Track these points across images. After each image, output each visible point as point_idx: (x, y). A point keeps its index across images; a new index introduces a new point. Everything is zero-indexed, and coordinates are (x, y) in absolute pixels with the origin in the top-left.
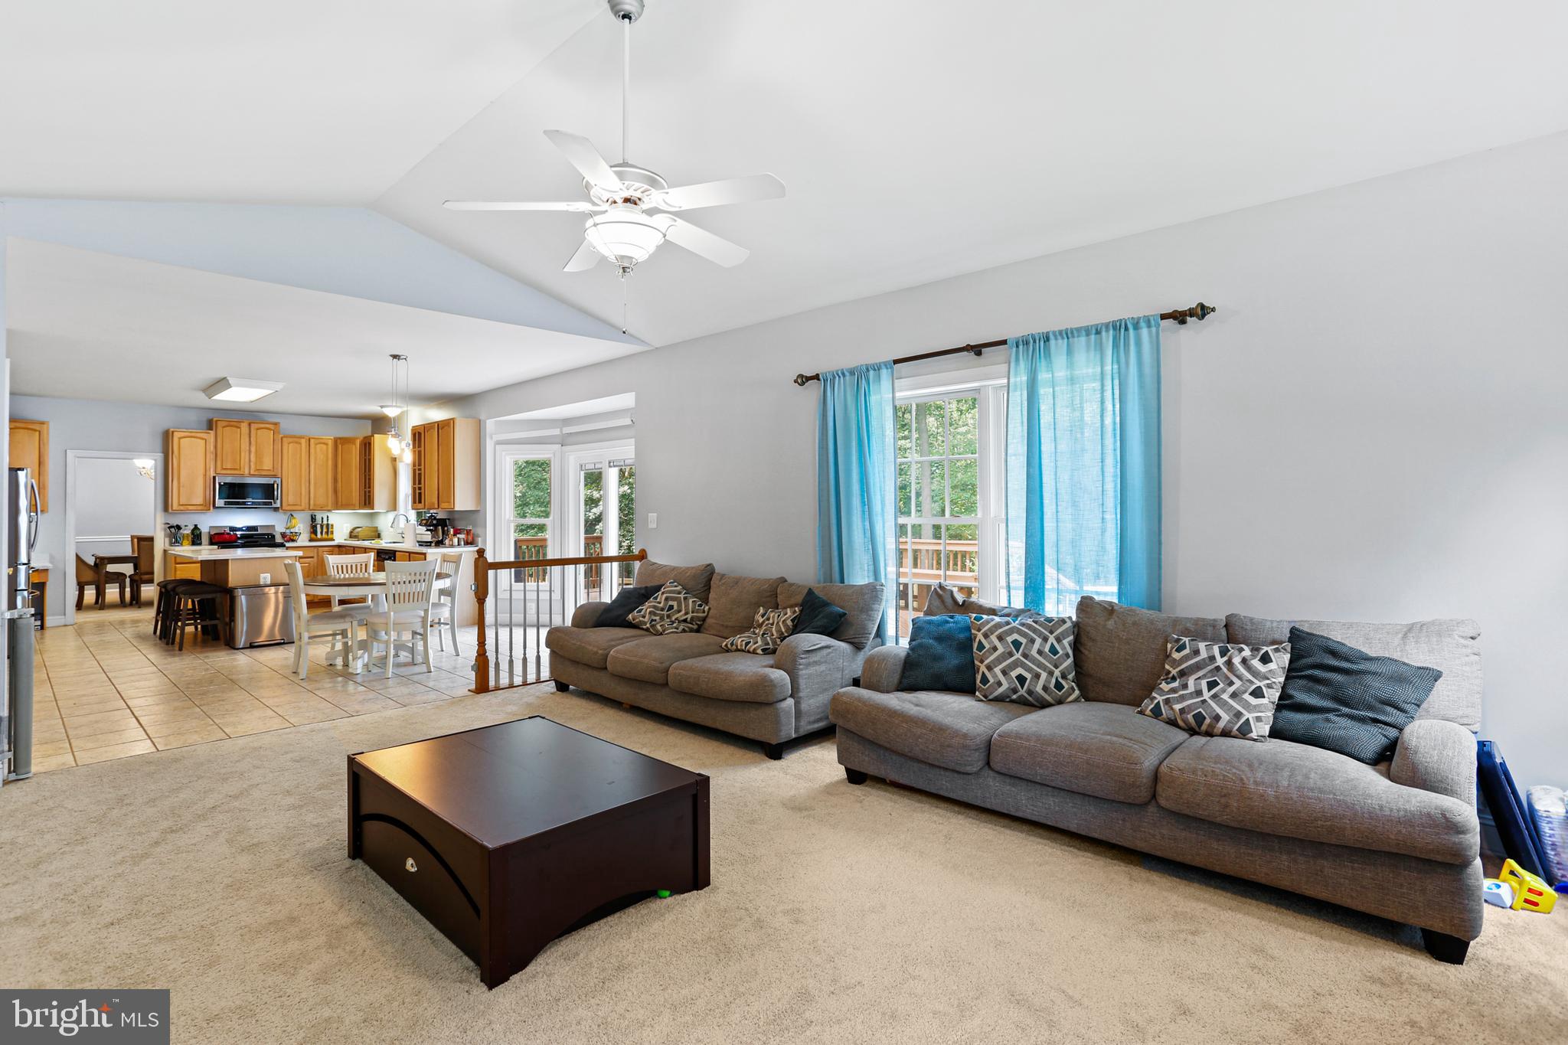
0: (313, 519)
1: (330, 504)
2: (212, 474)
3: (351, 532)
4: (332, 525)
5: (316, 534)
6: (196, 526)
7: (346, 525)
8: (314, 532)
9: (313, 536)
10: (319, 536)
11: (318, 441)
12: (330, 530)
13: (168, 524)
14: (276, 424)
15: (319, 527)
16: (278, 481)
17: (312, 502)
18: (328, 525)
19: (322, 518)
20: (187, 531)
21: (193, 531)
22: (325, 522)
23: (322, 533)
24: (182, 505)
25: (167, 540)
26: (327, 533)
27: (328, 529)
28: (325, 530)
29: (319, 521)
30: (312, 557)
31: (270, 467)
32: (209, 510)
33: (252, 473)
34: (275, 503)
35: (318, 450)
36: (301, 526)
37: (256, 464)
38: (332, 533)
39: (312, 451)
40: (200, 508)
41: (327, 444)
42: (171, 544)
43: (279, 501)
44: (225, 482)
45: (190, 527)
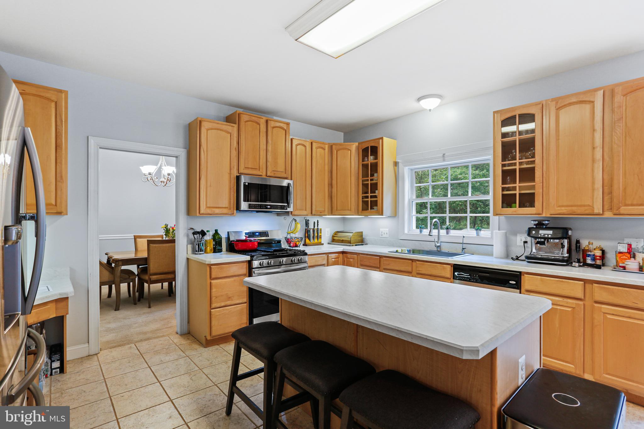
1: (326, 210)
2: (235, 174)
3: (333, 236)
5: (309, 238)
6: (216, 231)
10: (312, 241)
11: (320, 145)
13: (192, 229)
14: (288, 124)
19: (314, 223)
20: (209, 238)
21: (214, 236)
22: (316, 227)
23: (314, 237)
24: (210, 207)
25: (190, 247)
26: (317, 237)
28: (316, 234)
29: (311, 226)
31: (283, 170)
32: (233, 214)
33: (269, 174)
34: (289, 207)
38: (321, 237)
40: (225, 211)
41: (324, 149)
42: (194, 252)
43: (292, 205)
44: (248, 183)
45: (212, 232)
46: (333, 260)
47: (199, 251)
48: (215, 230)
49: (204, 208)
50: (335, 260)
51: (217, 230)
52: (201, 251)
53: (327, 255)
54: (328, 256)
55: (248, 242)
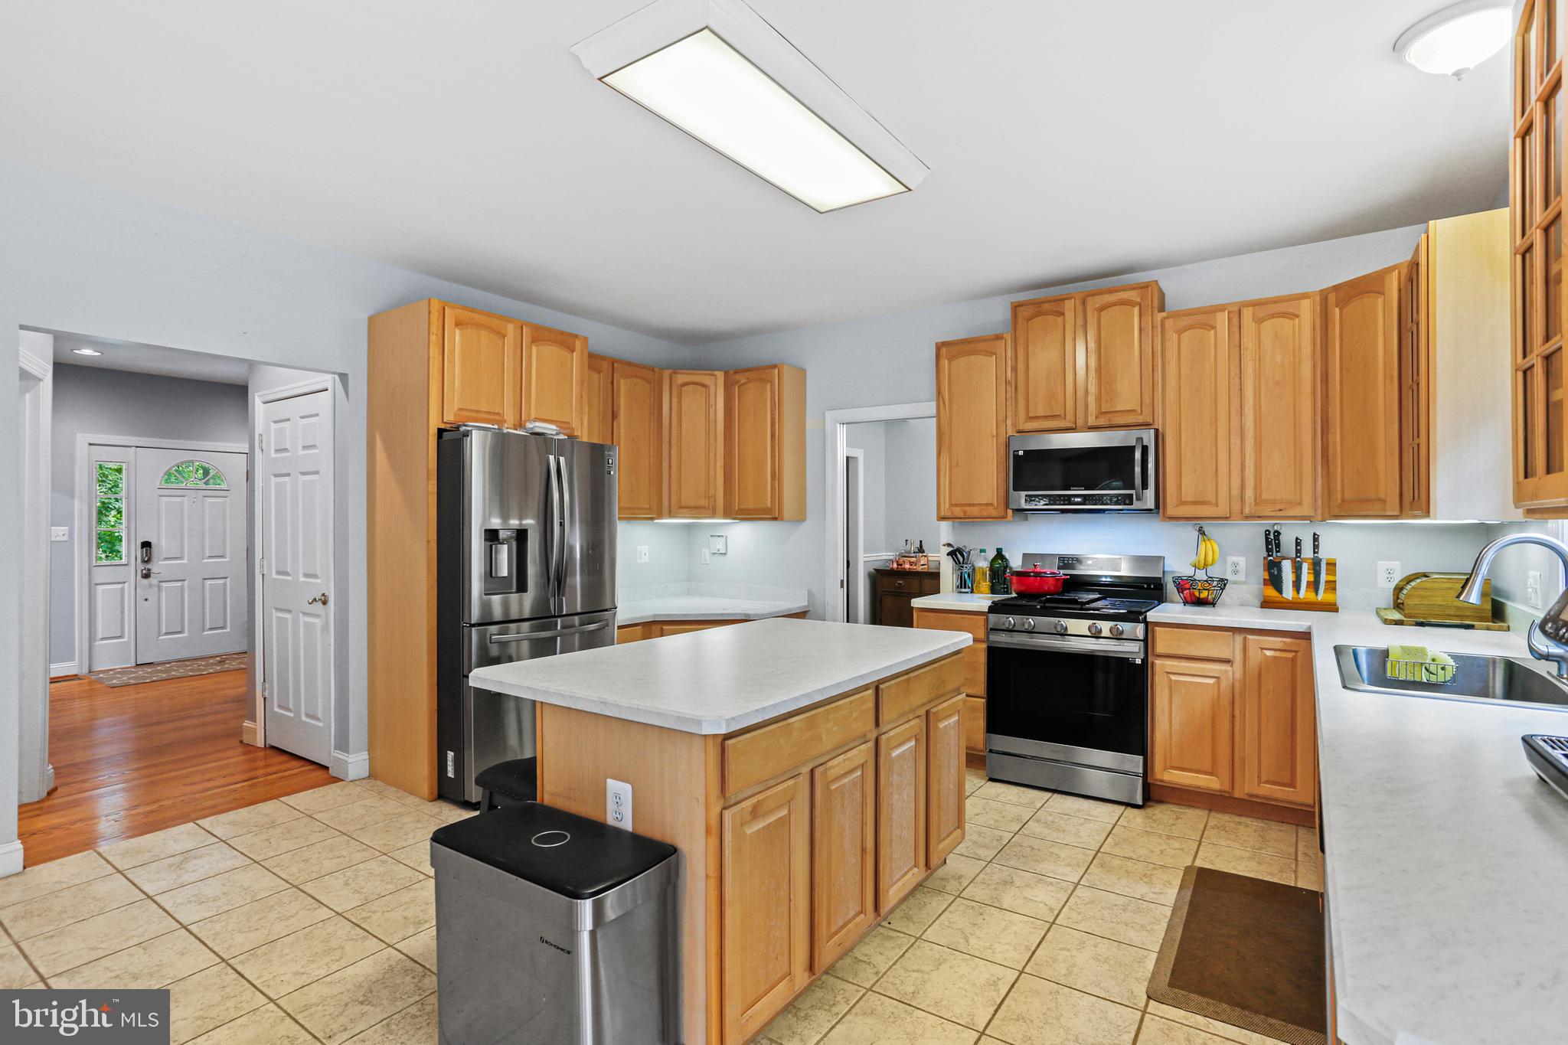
0: (1273, 541)
1: (1307, 500)
2: (1008, 434)
3: (1399, 589)
4: (1332, 565)
5: (1279, 588)
6: (999, 551)
7: (1383, 565)
8: (1274, 580)
9: (1271, 592)
10: (1288, 593)
12: (1323, 577)
13: (950, 544)
15: (1287, 567)
16: (1148, 438)
17: (1249, 493)
18: (1316, 564)
19: (1298, 542)
20: (983, 564)
21: (996, 561)
22: (1307, 552)
23: (1297, 585)
24: (957, 505)
26: (1315, 585)
27: (1317, 574)
28: (1306, 576)
30: (1227, 661)
31: (1133, 404)
32: (1005, 517)
33: (1090, 423)
34: (1138, 499)
35: (1267, 339)
36: (1241, 561)
37: (1099, 399)
38: (1332, 586)
39: (1249, 342)
40: (992, 511)
41: (1294, 316)
43: (1150, 493)
44: (1024, 451)
45: (991, 554)
46: (1269, 653)
47: (961, 588)
48: (997, 549)
49: (947, 505)
50: (1278, 654)
51: (1001, 549)
52: (965, 588)
53: (1242, 636)
54: (1245, 638)
55: (1030, 576)
